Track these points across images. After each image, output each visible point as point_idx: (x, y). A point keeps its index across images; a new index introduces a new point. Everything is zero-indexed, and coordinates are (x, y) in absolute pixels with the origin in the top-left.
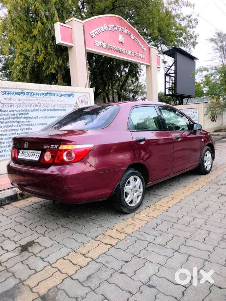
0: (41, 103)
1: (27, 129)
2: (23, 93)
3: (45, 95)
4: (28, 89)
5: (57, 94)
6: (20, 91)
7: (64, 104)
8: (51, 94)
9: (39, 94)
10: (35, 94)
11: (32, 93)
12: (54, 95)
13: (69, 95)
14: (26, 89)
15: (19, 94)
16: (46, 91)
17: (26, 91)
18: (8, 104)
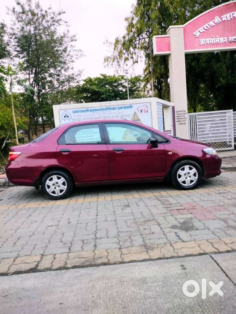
0: (102, 116)
1: (90, 136)
2: (87, 110)
3: (105, 110)
4: (92, 107)
5: (116, 108)
6: (85, 109)
7: (122, 115)
8: (110, 108)
9: (100, 110)
10: (97, 110)
11: (94, 110)
12: (113, 109)
13: (128, 107)
14: (89, 107)
15: (85, 112)
16: (106, 106)
17: (89, 109)
18: (77, 119)
